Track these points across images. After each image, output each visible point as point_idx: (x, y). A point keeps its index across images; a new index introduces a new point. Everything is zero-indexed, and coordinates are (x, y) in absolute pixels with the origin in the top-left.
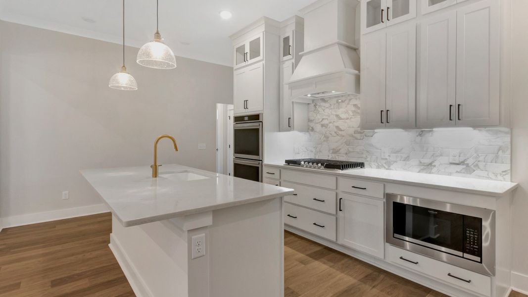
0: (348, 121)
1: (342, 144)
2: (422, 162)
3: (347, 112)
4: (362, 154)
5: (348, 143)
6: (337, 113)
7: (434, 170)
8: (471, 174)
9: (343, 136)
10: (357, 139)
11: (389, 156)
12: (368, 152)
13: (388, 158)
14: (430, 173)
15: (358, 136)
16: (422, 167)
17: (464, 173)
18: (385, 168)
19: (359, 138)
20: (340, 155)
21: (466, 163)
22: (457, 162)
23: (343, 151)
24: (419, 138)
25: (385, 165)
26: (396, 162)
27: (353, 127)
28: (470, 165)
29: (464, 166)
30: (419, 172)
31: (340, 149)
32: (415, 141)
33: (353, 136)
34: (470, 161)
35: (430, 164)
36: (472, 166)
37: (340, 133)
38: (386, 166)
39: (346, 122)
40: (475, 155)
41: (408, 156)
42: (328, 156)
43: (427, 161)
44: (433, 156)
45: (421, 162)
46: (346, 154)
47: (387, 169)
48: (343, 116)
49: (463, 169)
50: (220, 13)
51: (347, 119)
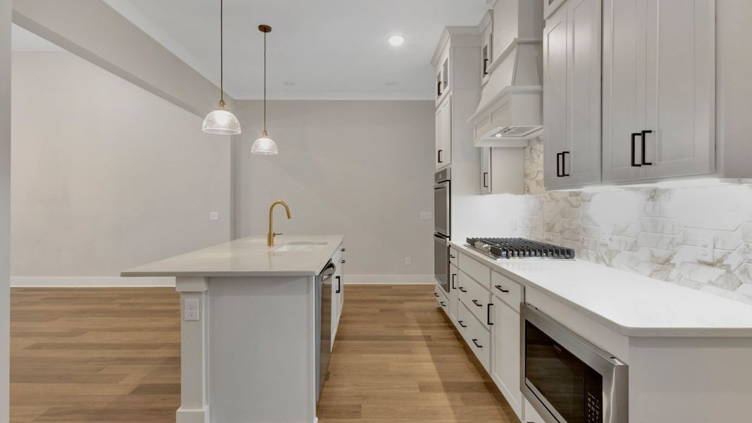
1: (557, 215)
2: (656, 255)
4: (579, 233)
5: (563, 214)
7: (674, 273)
8: (734, 290)
10: (572, 205)
11: (611, 240)
12: (585, 229)
13: (608, 243)
14: (666, 280)
15: (573, 200)
16: (656, 265)
17: (721, 286)
18: (605, 262)
21: (725, 262)
22: (709, 259)
23: (557, 227)
24: (650, 203)
25: (605, 257)
26: (620, 252)
28: (733, 268)
29: (723, 271)
30: (651, 276)
31: (555, 224)
32: (645, 210)
34: (734, 260)
35: (667, 261)
36: (737, 273)
37: (555, 195)
38: (606, 260)
40: (742, 246)
41: (636, 242)
42: (543, 235)
43: (662, 253)
44: (670, 243)
45: (653, 256)
46: (561, 232)
47: (608, 265)
49: (721, 276)
50: (388, 38)
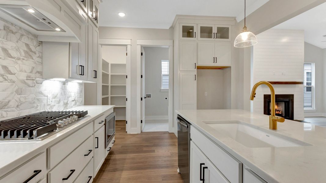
0: (19, 62)
1: (12, 93)
3: (18, 50)
4: (34, 103)
5: (19, 92)
6: (6, 47)
9: (14, 82)
10: (29, 86)
12: (38, 100)
15: (30, 82)
19: (31, 86)
20: (9, 109)
23: (12, 104)
26: (55, 105)
27: (25, 72)
31: (9, 102)
32: (62, 88)
33: (25, 83)
35: (67, 103)
37: (10, 77)
39: (17, 63)
40: (77, 95)
46: (18, 106)
48: (14, 53)
51: (19, 59)
